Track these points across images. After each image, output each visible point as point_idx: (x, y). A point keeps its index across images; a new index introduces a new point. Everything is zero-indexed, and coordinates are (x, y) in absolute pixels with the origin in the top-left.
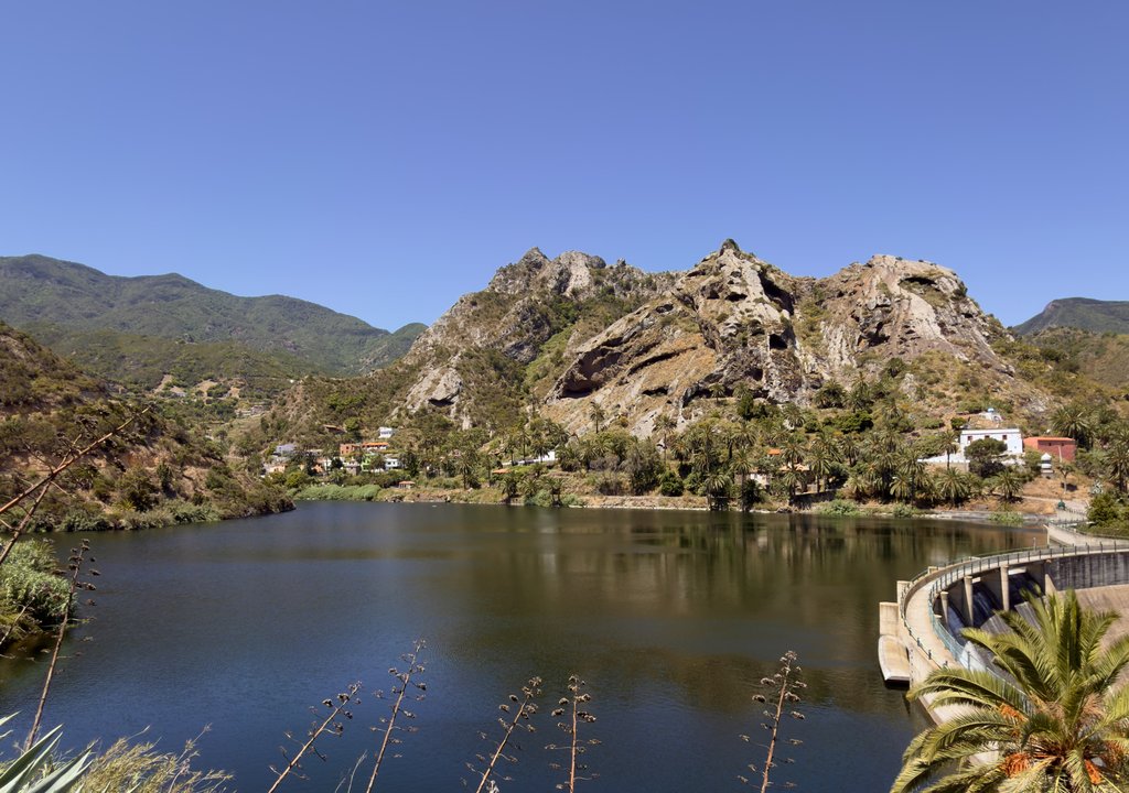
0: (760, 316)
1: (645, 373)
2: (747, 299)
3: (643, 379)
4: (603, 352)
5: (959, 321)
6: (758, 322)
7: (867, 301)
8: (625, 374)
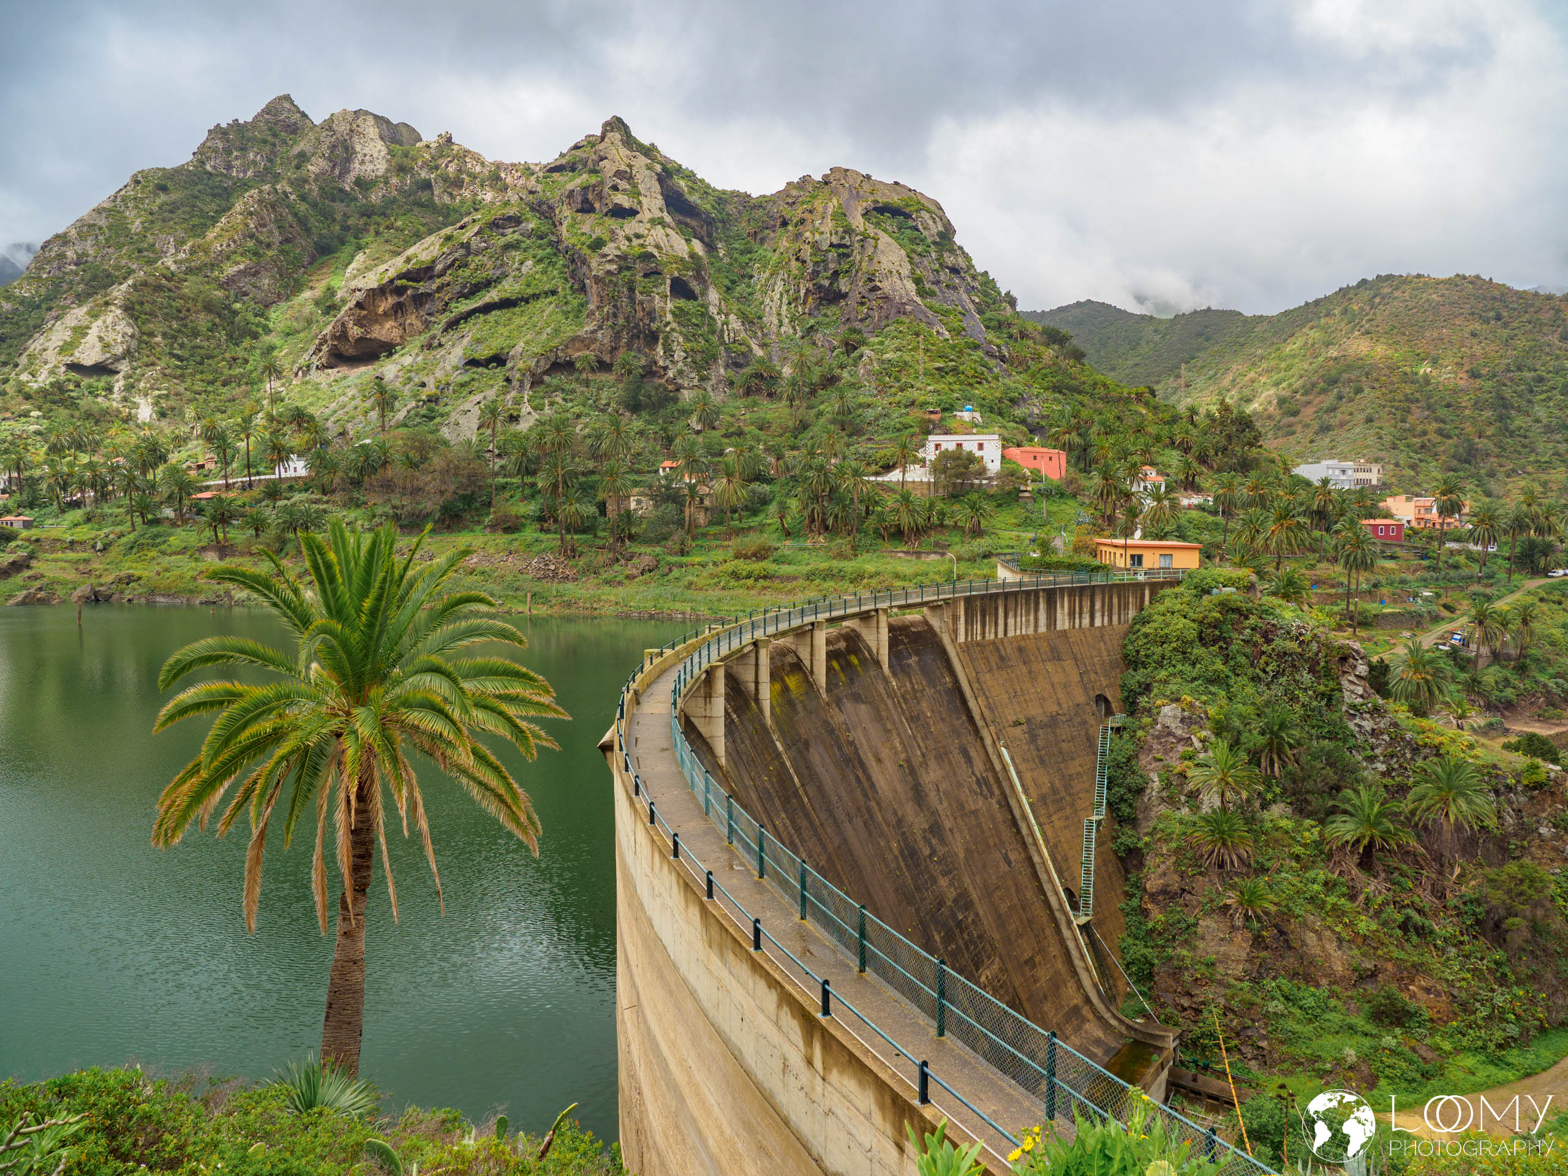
0: (658, 247)
1: (471, 330)
2: (638, 217)
3: (466, 341)
4: (400, 291)
5: (942, 277)
6: (652, 256)
7: (817, 237)
8: (437, 330)
